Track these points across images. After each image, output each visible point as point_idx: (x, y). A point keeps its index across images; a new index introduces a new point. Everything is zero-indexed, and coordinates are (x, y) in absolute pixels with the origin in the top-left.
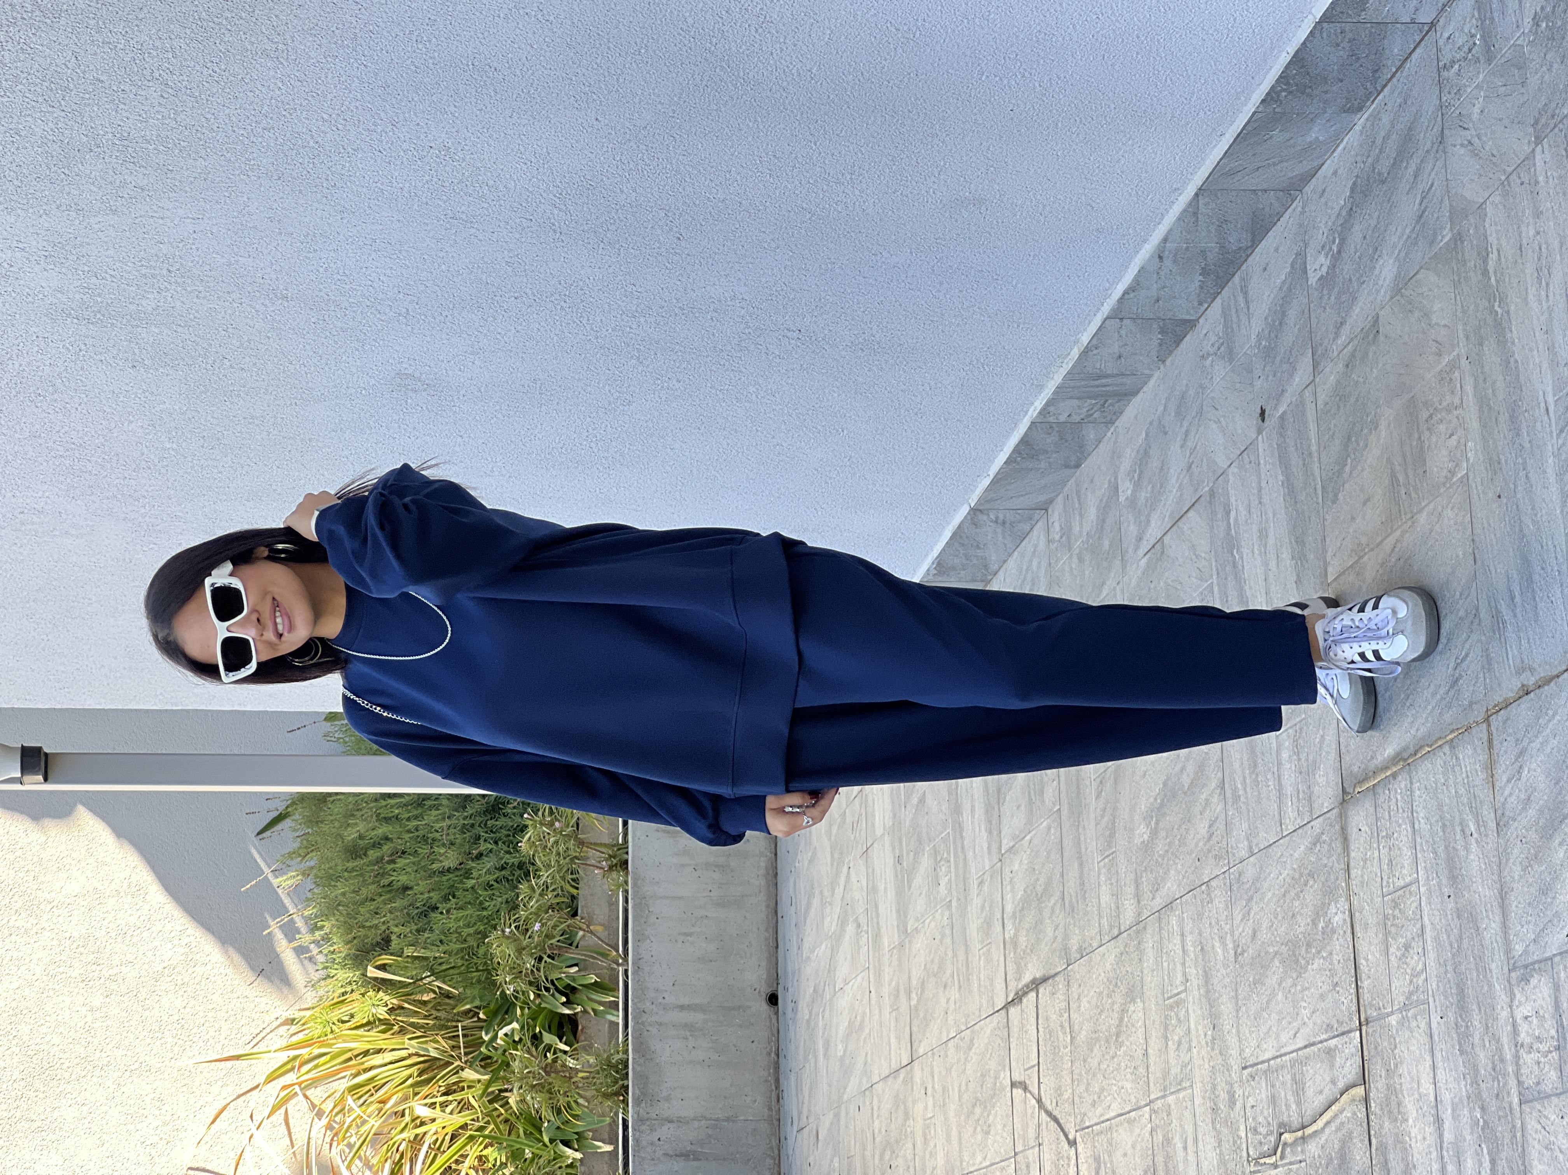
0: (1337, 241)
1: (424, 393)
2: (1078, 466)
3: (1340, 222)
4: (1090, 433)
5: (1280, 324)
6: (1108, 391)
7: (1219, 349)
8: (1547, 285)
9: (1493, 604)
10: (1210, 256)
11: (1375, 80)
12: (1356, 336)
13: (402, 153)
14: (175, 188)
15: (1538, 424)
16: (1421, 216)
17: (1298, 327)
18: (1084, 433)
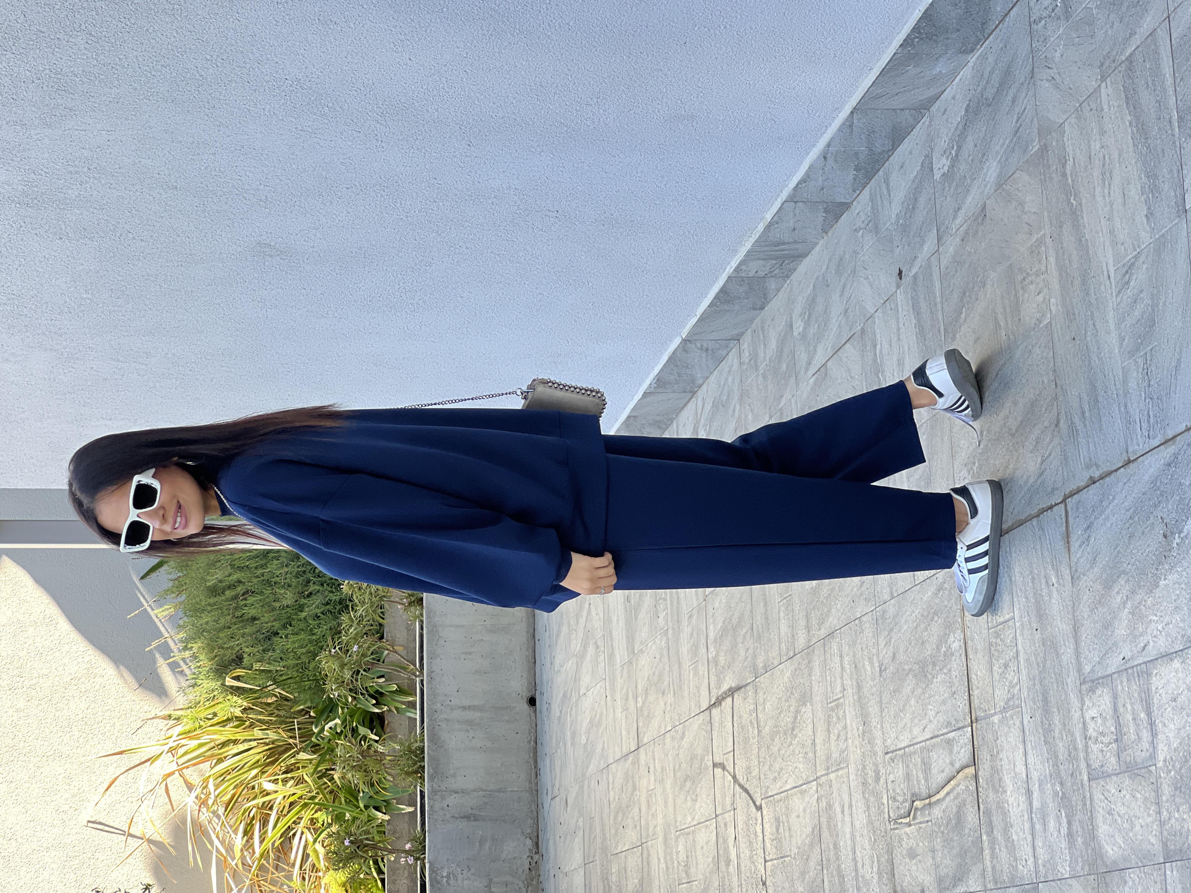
0: (955, 148)
1: (278, 258)
2: (762, 308)
3: (959, 132)
4: (772, 284)
5: (913, 208)
6: (786, 254)
7: (868, 225)
8: (1110, 185)
9: (1069, 417)
10: (862, 157)
11: (983, 31)
12: (969, 218)
13: (265, 84)
14: (95, 109)
15: (1103, 287)
16: (1017, 132)
17: (926, 210)
18: (767, 284)
